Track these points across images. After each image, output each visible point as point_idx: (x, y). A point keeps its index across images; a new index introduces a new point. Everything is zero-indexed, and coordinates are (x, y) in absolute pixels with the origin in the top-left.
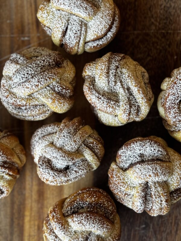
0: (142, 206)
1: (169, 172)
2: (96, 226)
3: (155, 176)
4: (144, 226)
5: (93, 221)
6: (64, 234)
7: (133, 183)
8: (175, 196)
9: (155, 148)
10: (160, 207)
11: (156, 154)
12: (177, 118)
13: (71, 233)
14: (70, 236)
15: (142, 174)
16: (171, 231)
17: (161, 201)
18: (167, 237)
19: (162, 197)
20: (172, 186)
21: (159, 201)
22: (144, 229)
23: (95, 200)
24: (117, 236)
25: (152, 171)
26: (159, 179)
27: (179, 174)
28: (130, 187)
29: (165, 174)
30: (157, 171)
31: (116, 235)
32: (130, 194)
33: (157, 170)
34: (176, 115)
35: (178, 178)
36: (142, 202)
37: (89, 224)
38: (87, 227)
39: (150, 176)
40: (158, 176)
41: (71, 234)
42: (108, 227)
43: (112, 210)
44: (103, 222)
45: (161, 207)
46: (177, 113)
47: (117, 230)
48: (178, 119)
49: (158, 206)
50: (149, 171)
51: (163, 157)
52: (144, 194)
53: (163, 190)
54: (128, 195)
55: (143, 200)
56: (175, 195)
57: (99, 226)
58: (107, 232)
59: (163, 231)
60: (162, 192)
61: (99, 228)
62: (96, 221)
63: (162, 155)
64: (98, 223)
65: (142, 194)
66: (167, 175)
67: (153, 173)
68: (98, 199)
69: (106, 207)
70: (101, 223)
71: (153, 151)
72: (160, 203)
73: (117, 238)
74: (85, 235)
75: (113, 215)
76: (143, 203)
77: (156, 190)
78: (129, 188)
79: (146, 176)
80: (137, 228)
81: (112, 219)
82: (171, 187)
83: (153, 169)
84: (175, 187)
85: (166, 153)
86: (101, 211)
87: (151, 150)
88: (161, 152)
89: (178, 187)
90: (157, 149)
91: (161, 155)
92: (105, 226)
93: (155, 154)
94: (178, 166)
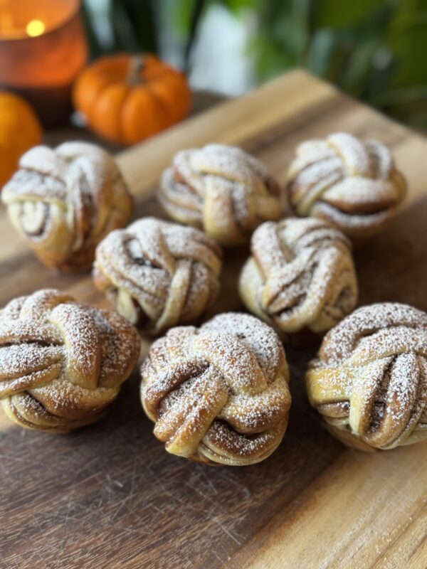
0: (163, 382)
1: (251, 381)
2: (78, 336)
3: (229, 360)
4: (120, 485)
5: (85, 327)
6: (34, 307)
7: (190, 350)
8: (219, 433)
9: (269, 340)
10: (184, 412)
11: (262, 349)
12: (340, 345)
13: (41, 317)
14: (34, 318)
15: (215, 341)
16: (144, 537)
17: (195, 404)
18: (127, 538)
19: (204, 397)
20: (234, 408)
21: (193, 399)
22: (116, 488)
23: (118, 328)
24: (80, 400)
25: (232, 349)
26: (228, 370)
27: (262, 402)
28: (180, 351)
29: (244, 373)
30: (237, 357)
31: (82, 396)
32: (166, 361)
33: (240, 357)
34: (344, 339)
35: (253, 405)
36: (170, 376)
37: (76, 324)
38: (69, 325)
39: (223, 353)
40: (233, 363)
41: (38, 318)
42: (89, 362)
43: (120, 363)
44: (93, 347)
45: (184, 414)
46: (349, 339)
47: (89, 395)
48: (340, 348)
49: (183, 406)
50: (230, 346)
51: (267, 364)
52: (186, 371)
53: (217, 393)
54: (164, 359)
55: (175, 376)
56: (221, 432)
57: (81, 343)
58: (78, 368)
59: (135, 524)
60: (211, 391)
61: (79, 345)
62: (88, 331)
63: (268, 359)
64: (86, 336)
65: (185, 366)
66: (246, 378)
67: (231, 353)
68: (123, 332)
69: (119, 349)
70: (89, 343)
71: (263, 340)
72: (192, 404)
73: (75, 399)
74: (51, 334)
75: (112, 370)
76: (169, 380)
77: (206, 381)
78: (177, 350)
79: (218, 348)
80: (108, 477)
81: (105, 373)
82: (230, 408)
83: (237, 349)
84: (235, 412)
85: (275, 364)
86: (106, 348)
87: (262, 338)
88: (272, 354)
89: (241, 418)
90: (271, 344)
91: (266, 359)
92: (87, 353)
93: (260, 348)
94: (273, 396)
